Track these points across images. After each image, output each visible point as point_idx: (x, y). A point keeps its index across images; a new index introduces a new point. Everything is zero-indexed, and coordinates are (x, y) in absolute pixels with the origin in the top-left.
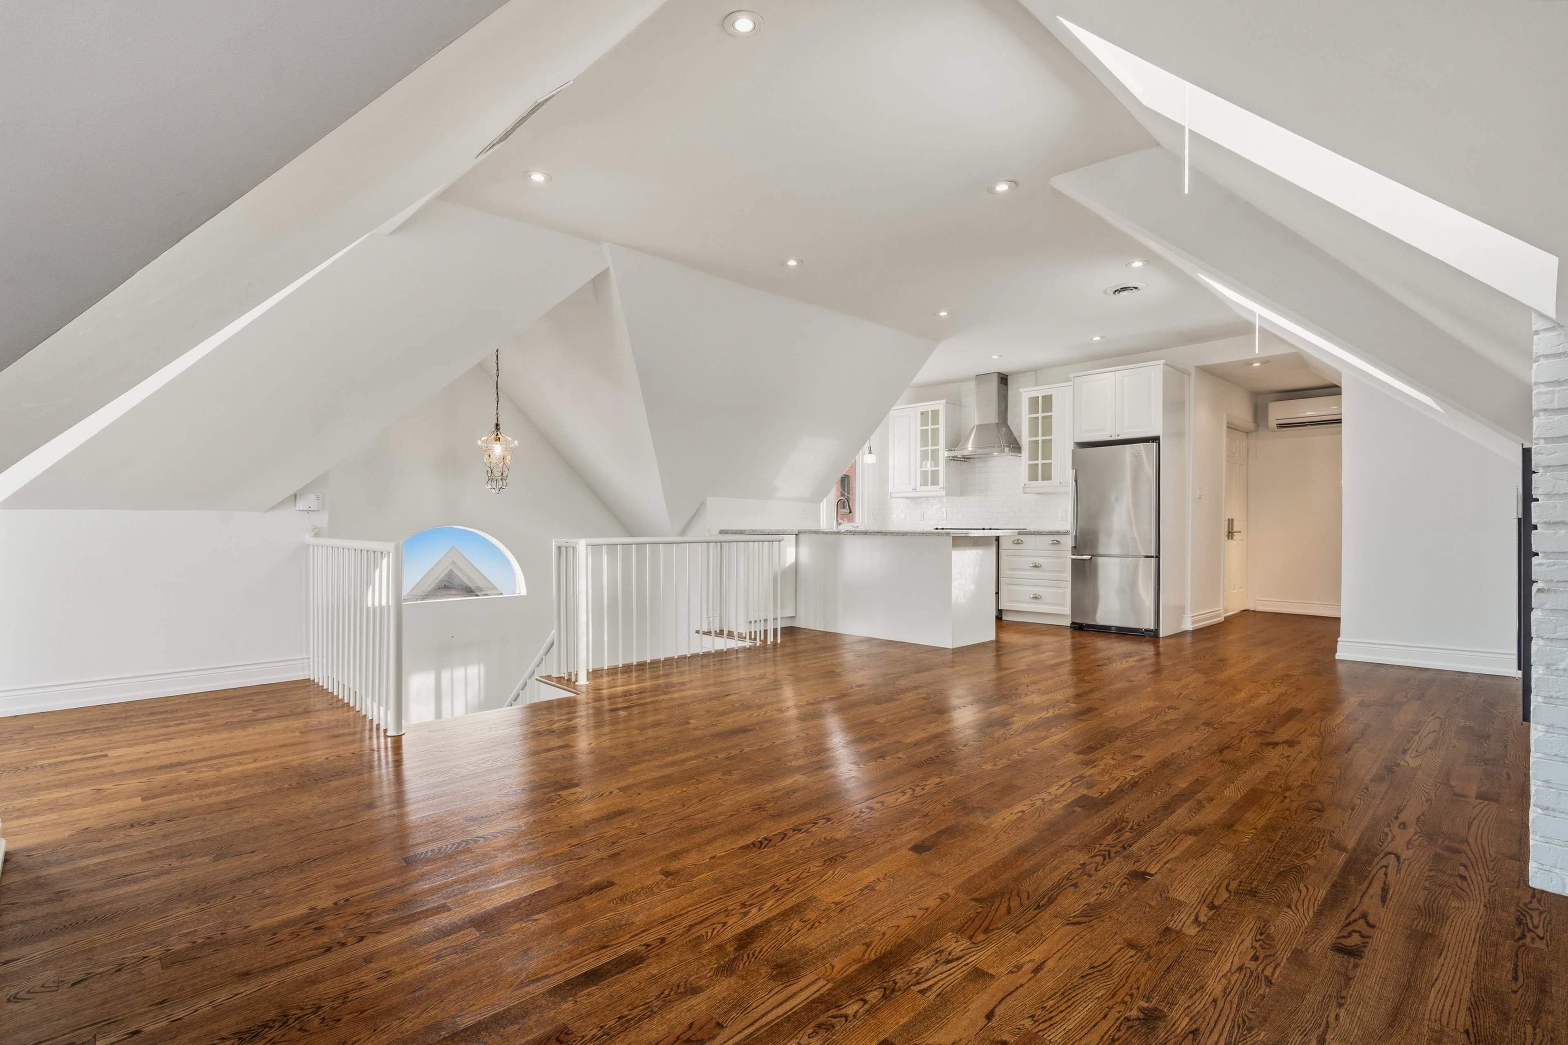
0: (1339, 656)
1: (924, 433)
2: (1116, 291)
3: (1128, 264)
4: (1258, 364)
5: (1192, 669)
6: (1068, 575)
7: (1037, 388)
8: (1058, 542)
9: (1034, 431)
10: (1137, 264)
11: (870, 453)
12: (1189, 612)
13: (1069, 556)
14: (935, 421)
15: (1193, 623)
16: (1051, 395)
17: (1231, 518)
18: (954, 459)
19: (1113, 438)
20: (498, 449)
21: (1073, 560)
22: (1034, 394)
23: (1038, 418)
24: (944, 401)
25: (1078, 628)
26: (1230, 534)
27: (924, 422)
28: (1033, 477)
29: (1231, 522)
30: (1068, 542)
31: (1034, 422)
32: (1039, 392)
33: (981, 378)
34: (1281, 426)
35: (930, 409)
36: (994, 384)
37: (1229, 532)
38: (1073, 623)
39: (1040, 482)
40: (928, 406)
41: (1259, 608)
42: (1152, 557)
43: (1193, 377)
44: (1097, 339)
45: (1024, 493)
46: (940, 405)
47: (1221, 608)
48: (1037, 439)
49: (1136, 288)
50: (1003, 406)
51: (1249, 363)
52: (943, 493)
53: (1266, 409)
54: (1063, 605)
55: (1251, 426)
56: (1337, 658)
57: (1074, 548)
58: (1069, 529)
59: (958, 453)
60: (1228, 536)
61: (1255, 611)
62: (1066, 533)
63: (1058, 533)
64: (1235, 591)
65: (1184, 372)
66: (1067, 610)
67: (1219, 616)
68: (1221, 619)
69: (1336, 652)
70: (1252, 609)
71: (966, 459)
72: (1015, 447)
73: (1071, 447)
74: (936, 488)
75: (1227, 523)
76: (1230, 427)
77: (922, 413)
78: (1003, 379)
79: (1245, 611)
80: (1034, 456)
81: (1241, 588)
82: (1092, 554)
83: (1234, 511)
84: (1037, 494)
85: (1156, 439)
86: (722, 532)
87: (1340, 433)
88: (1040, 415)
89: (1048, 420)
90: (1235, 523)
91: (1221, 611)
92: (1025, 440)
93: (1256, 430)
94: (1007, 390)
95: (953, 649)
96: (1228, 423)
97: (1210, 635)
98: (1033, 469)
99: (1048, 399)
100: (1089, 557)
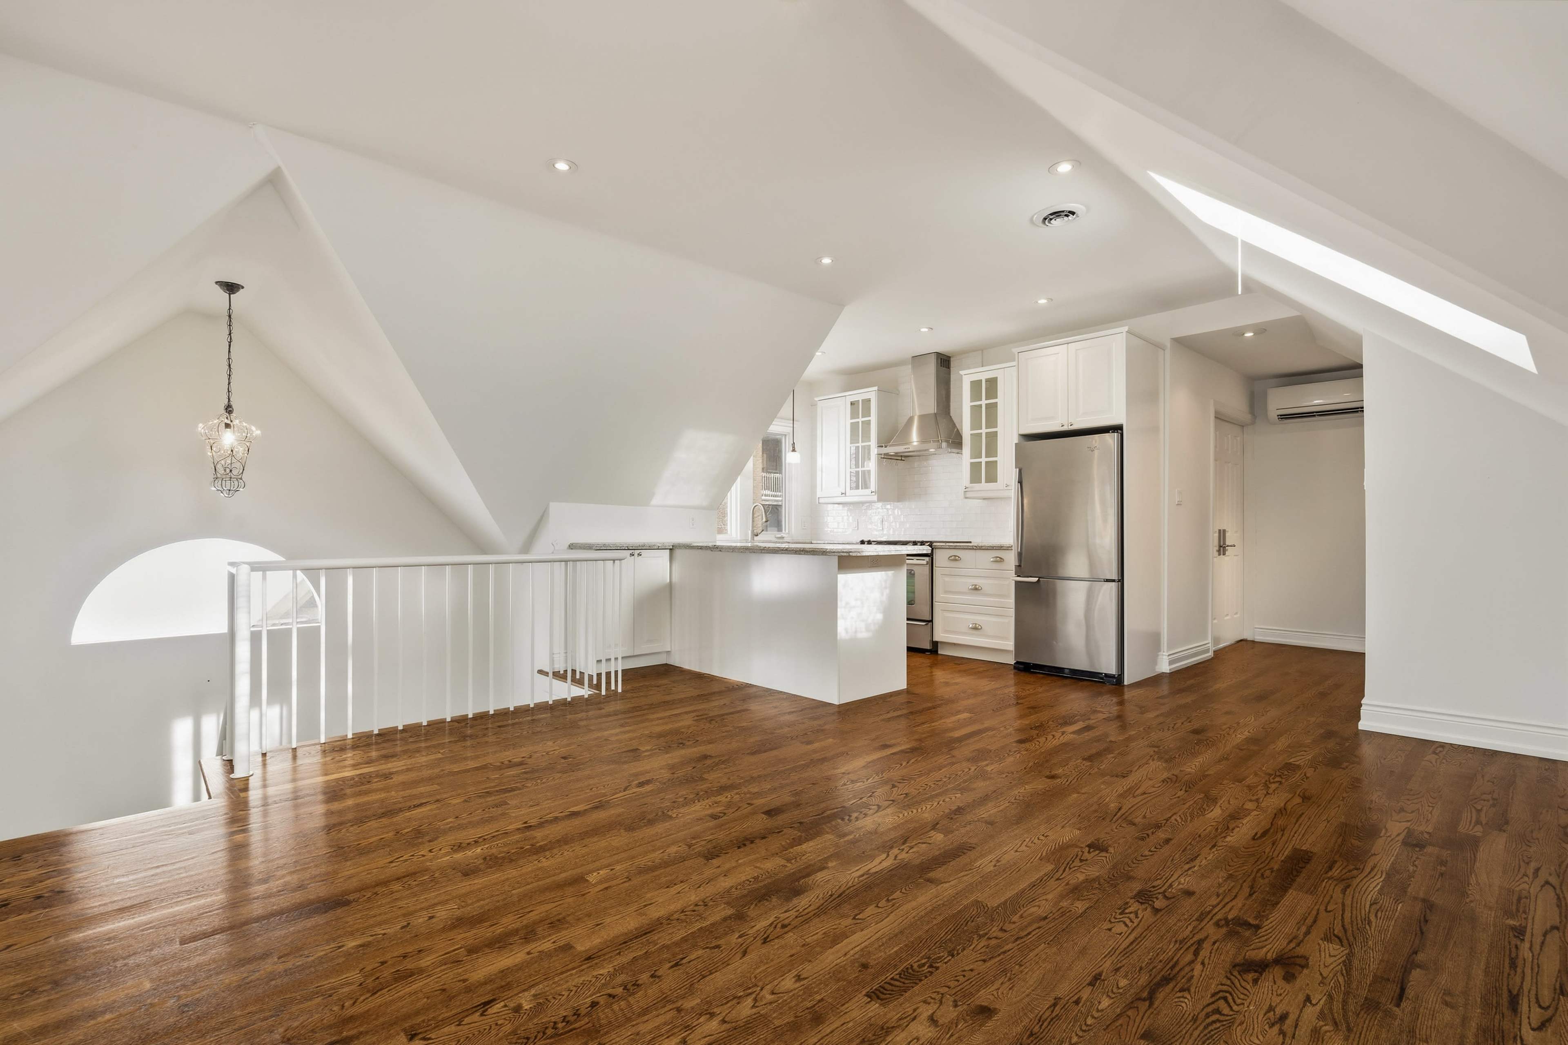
0: (1363, 725)
1: (854, 427)
2: (1045, 219)
3: (1052, 167)
4: (1252, 334)
5: (1151, 751)
6: (1011, 601)
7: (981, 369)
8: (1001, 560)
9: (976, 423)
10: (1065, 168)
11: (794, 450)
12: (1165, 650)
13: (1011, 578)
14: (867, 412)
15: (1171, 663)
16: (996, 378)
17: (1222, 529)
18: (887, 457)
19: (1065, 428)
20: (228, 438)
21: (1017, 583)
22: (976, 377)
23: (981, 406)
24: (876, 388)
25: (1024, 668)
26: (1222, 549)
27: (854, 414)
28: (975, 478)
29: (1222, 534)
30: (1011, 559)
31: (975, 410)
32: (983, 374)
33: (917, 359)
34: (1284, 417)
35: (860, 398)
36: (931, 368)
37: (1220, 546)
38: (1017, 663)
39: (984, 485)
40: (859, 395)
41: (1259, 638)
42: (1113, 581)
43: (1168, 352)
44: (1043, 301)
45: (966, 498)
46: (871, 393)
47: (1209, 640)
48: (979, 431)
49: (1073, 213)
50: (944, 392)
51: (1238, 333)
52: (875, 498)
53: (1265, 396)
54: (1006, 639)
55: (1247, 417)
56: (1360, 728)
57: (1019, 567)
58: (1012, 544)
59: (891, 450)
60: (1219, 551)
61: (1253, 642)
62: (1009, 548)
63: (1000, 548)
64: (1228, 618)
65: (1159, 346)
66: (1009, 644)
67: (1207, 651)
68: (1210, 654)
69: (1359, 719)
70: (1250, 638)
71: (901, 457)
72: (956, 441)
73: (1016, 440)
74: (868, 492)
75: (1217, 535)
76: (1220, 418)
77: (852, 404)
78: (944, 361)
79: (1241, 640)
80: (976, 453)
81: (1236, 613)
82: (1039, 576)
83: (1228, 522)
84: (984, 499)
85: (1117, 429)
86: (572, 547)
87: (1361, 424)
88: (984, 402)
89: (992, 409)
90: (1227, 535)
91: (1210, 645)
92: (967, 431)
93: (1253, 423)
94: (949, 374)
95: (840, 706)
96: (1216, 412)
97: (1192, 681)
98: (975, 468)
99: (992, 383)
100: (1036, 579)
